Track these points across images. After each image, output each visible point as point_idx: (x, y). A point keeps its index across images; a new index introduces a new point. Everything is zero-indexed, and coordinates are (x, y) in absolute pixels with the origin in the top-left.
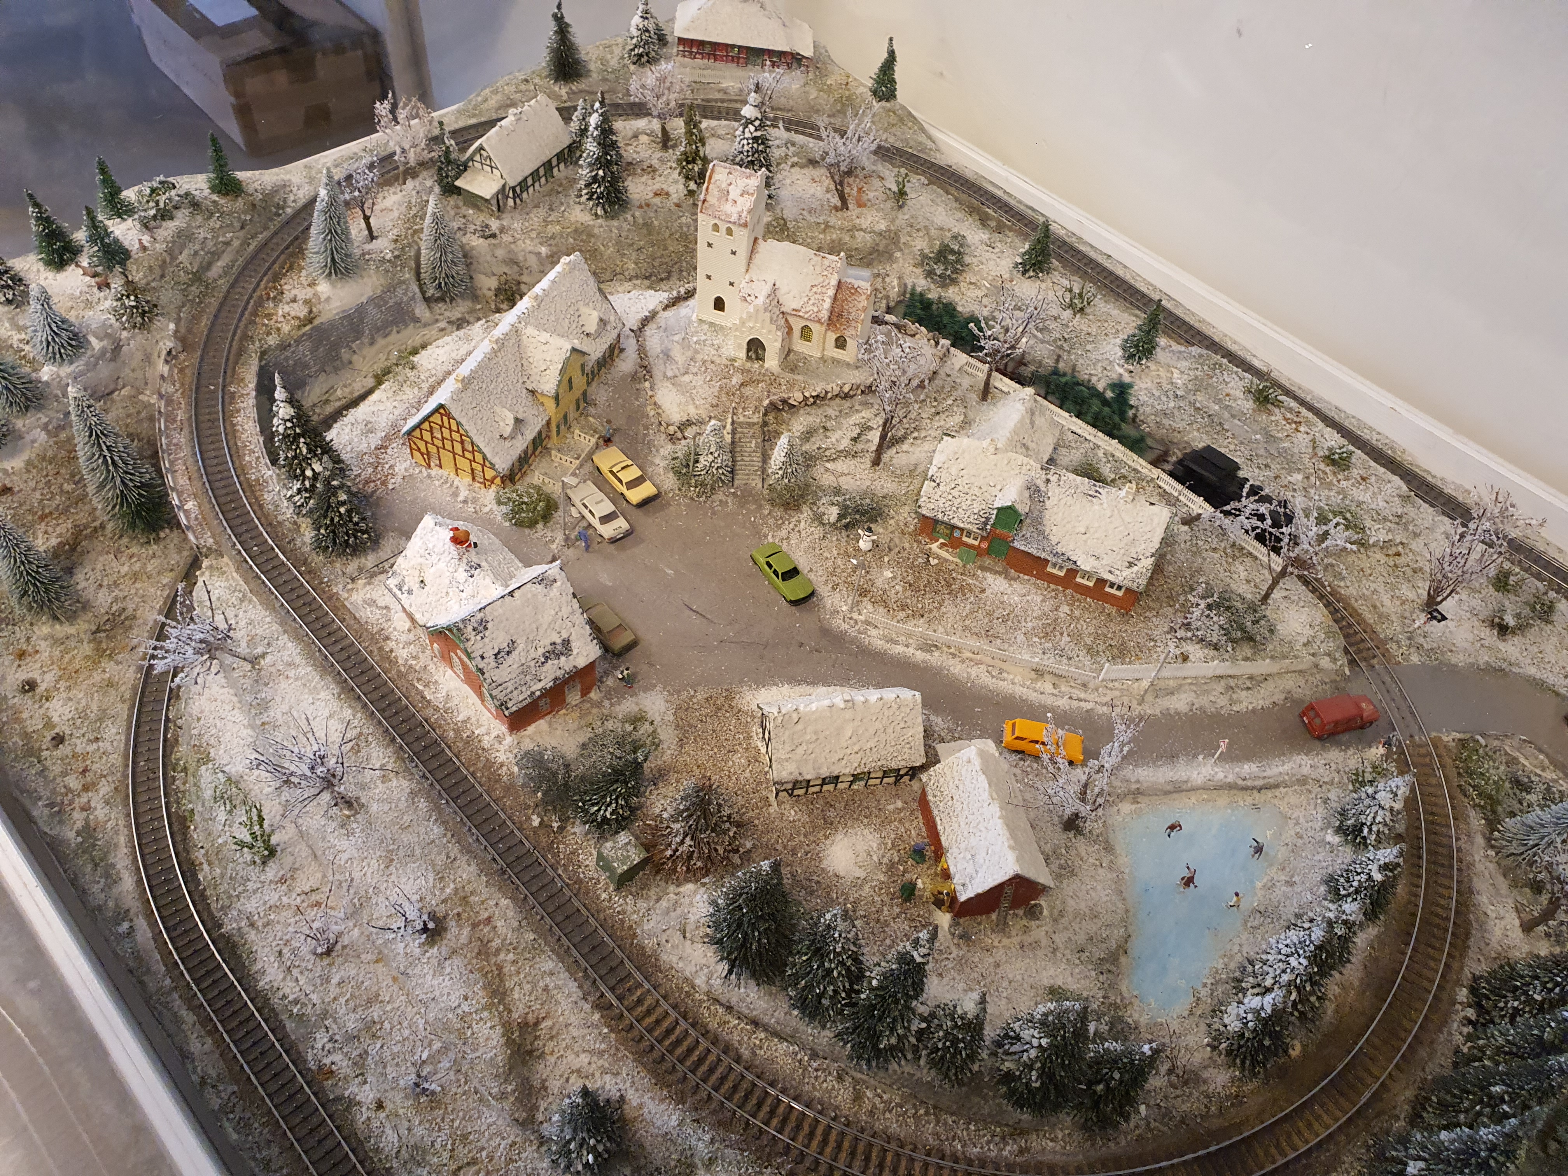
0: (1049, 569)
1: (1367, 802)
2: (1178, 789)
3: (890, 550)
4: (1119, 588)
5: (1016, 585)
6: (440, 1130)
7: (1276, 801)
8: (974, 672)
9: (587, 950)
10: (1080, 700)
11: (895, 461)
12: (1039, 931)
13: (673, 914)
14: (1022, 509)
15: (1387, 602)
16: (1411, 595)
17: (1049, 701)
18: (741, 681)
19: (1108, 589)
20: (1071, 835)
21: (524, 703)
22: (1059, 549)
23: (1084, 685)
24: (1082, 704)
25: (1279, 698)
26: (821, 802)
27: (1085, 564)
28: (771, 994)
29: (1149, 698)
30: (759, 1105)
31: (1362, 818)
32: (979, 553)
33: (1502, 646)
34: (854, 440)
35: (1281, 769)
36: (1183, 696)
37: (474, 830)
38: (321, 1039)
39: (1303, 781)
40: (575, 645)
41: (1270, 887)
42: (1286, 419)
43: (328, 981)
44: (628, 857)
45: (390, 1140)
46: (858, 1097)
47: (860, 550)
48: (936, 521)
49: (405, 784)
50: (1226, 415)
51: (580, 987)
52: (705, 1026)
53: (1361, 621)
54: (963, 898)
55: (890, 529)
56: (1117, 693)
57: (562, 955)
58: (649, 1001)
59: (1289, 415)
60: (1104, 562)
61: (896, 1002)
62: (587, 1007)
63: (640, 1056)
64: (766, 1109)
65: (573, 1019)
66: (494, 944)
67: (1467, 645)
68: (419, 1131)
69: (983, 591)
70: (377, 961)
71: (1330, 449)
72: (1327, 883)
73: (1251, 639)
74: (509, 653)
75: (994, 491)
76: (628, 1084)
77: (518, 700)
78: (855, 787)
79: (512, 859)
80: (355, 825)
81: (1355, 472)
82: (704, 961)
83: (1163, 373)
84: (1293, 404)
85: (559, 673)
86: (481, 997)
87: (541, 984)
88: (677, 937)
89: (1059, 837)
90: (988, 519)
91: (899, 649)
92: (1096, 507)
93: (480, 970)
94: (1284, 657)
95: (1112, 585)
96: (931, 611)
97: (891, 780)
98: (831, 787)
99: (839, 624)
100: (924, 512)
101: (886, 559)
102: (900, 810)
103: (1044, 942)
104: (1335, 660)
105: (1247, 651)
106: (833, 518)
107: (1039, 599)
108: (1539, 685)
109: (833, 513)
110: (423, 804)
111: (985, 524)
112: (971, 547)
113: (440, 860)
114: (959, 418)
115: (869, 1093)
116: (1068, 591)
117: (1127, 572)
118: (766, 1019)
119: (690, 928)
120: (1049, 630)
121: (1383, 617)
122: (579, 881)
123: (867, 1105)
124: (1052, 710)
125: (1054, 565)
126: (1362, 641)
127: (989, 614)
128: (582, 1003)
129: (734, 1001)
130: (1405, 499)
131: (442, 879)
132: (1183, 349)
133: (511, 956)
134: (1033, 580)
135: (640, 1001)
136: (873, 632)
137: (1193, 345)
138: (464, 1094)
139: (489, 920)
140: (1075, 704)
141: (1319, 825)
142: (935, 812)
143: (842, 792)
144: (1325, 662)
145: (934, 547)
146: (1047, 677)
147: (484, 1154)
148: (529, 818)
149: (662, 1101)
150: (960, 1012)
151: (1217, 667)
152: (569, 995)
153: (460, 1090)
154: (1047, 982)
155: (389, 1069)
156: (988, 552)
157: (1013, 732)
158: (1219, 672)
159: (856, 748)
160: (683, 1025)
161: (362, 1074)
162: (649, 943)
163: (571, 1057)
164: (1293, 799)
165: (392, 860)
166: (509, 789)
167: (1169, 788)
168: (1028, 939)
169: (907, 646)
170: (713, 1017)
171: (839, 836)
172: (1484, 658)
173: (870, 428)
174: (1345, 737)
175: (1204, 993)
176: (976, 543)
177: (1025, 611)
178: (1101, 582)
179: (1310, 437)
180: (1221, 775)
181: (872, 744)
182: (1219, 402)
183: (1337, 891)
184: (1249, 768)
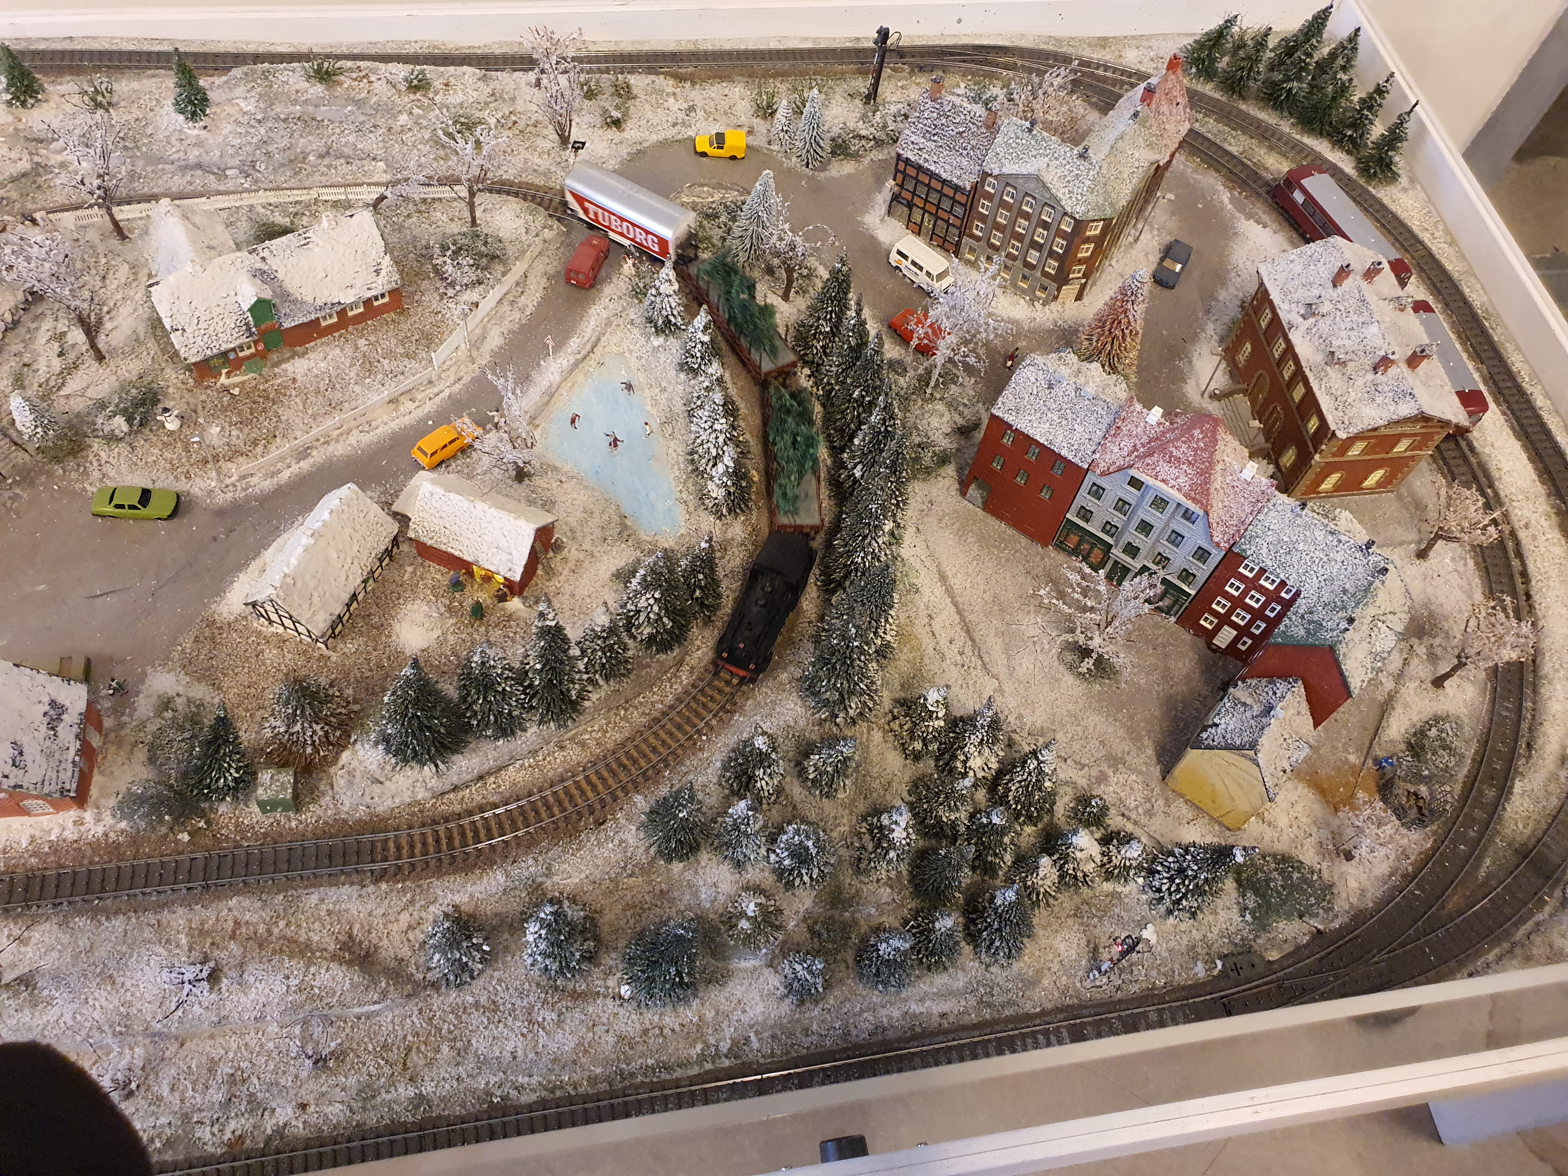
0: (324, 324)
1: (658, 300)
2: (550, 395)
3: (195, 412)
4: (383, 295)
5: (312, 355)
6: (364, 1064)
7: (607, 349)
8: (352, 440)
9: (327, 862)
10: (437, 395)
11: (113, 343)
12: (572, 552)
13: (357, 780)
14: (267, 294)
15: (540, 161)
16: (549, 145)
17: (419, 413)
18: (205, 605)
19: (376, 304)
20: (526, 481)
21: (76, 775)
22: (319, 303)
23: (430, 382)
24: (442, 396)
25: (544, 282)
26: (359, 620)
27: (348, 298)
28: (474, 750)
29: (475, 354)
30: (537, 812)
31: (664, 313)
32: (262, 355)
33: (626, 135)
34: (61, 354)
35: (591, 327)
36: (492, 333)
37: (148, 890)
38: (204, 1133)
39: (609, 323)
40: (61, 699)
41: (655, 403)
42: (355, 80)
43: (160, 1099)
44: (283, 783)
45: (336, 1112)
46: (583, 745)
47: (172, 432)
48: (206, 361)
49: (46, 926)
50: (311, 109)
51: (352, 884)
52: (454, 813)
53: (538, 188)
54: (517, 578)
55: (177, 396)
56: (454, 369)
57: (316, 882)
58: (404, 842)
59: (354, 75)
60: (359, 285)
61: (562, 662)
62: (371, 888)
63: (439, 872)
64: (543, 810)
65: (369, 907)
66: (261, 929)
67: (608, 151)
68: (352, 1081)
69: (294, 380)
70: (182, 1045)
71: (406, 79)
72: (682, 370)
73: (494, 257)
74: (21, 753)
75: (232, 299)
76: (449, 896)
77: (69, 779)
78: (369, 589)
79: (201, 874)
80: (45, 993)
81: (437, 84)
82: (411, 781)
83: (228, 109)
84: (349, 64)
85: (75, 729)
86: (296, 966)
87: (323, 913)
88: (376, 789)
89: (522, 490)
90: (247, 324)
91: (285, 475)
92: (317, 250)
93: (274, 952)
94: (523, 252)
95: (376, 299)
96: (276, 428)
97: (387, 560)
98: (355, 605)
99: (222, 499)
100: (194, 360)
101: (201, 420)
102: (414, 573)
103: (582, 556)
104: (551, 228)
105: (499, 268)
106: (125, 428)
107: (337, 351)
108: (664, 144)
109: (120, 423)
110: (80, 922)
111: (249, 329)
112: (252, 356)
113: (148, 933)
114: (125, 269)
115: (587, 736)
116: (350, 328)
117: (380, 280)
118: (486, 767)
119: (377, 775)
120: (369, 367)
121: (547, 174)
122: (265, 835)
123: (592, 743)
124: (428, 417)
125: (325, 318)
126: (551, 200)
127: (318, 392)
128: (364, 892)
129: (455, 779)
130: (484, 78)
131: (168, 941)
132: (224, 78)
133: (282, 924)
134: (318, 341)
135: (399, 848)
136: (254, 480)
137: (229, 69)
138: (352, 1028)
139: (237, 923)
140: (437, 400)
141: (643, 341)
142: (443, 547)
143: (365, 600)
144: (547, 234)
145: (223, 380)
146: (402, 399)
147: (410, 1038)
148: (177, 841)
149: (480, 878)
150: (598, 629)
151: (495, 294)
152: (350, 897)
153: (348, 1030)
154: (608, 575)
155: (283, 1082)
156: (268, 349)
157: (426, 454)
158: (498, 297)
159: (349, 561)
160: (441, 829)
161: (265, 1109)
162: (361, 812)
163: (395, 927)
164: (615, 339)
165: (111, 976)
166: (135, 840)
167: (546, 399)
168: (571, 564)
169: (289, 467)
170: (453, 804)
171: (397, 627)
172: (624, 151)
173: (63, 334)
174: (603, 273)
175: (684, 495)
176: (253, 350)
177: (338, 368)
178: (368, 302)
179: (384, 81)
180: (565, 362)
181: (356, 548)
182: (295, 102)
183: (692, 370)
184: (574, 343)
